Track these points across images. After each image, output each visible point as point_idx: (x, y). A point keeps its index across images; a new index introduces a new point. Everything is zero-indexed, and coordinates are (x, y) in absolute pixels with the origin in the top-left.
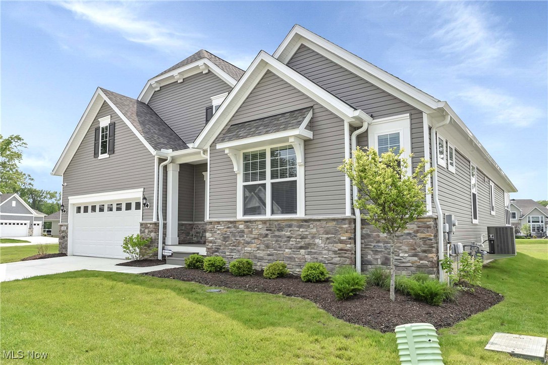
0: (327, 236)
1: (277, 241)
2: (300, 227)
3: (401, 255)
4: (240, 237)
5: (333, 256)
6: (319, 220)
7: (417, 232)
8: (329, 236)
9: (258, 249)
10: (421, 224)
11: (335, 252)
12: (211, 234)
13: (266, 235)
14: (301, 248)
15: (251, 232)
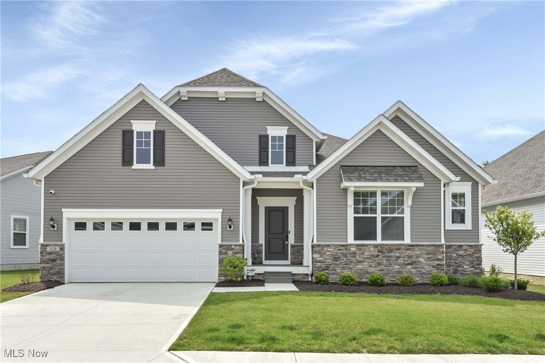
0: (428, 256)
1: (387, 260)
2: (408, 250)
3: (465, 267)
4: (352, 257)
5: (433, 269)
6: (422, 246)
7: (474, 253)
8: (430, 256)
9: (370, 266)
10: (476, 249)
11: (434, 267)
12: (319, 256)
13: (378, 256)
14: (408, 264)
15: (363, 254)
